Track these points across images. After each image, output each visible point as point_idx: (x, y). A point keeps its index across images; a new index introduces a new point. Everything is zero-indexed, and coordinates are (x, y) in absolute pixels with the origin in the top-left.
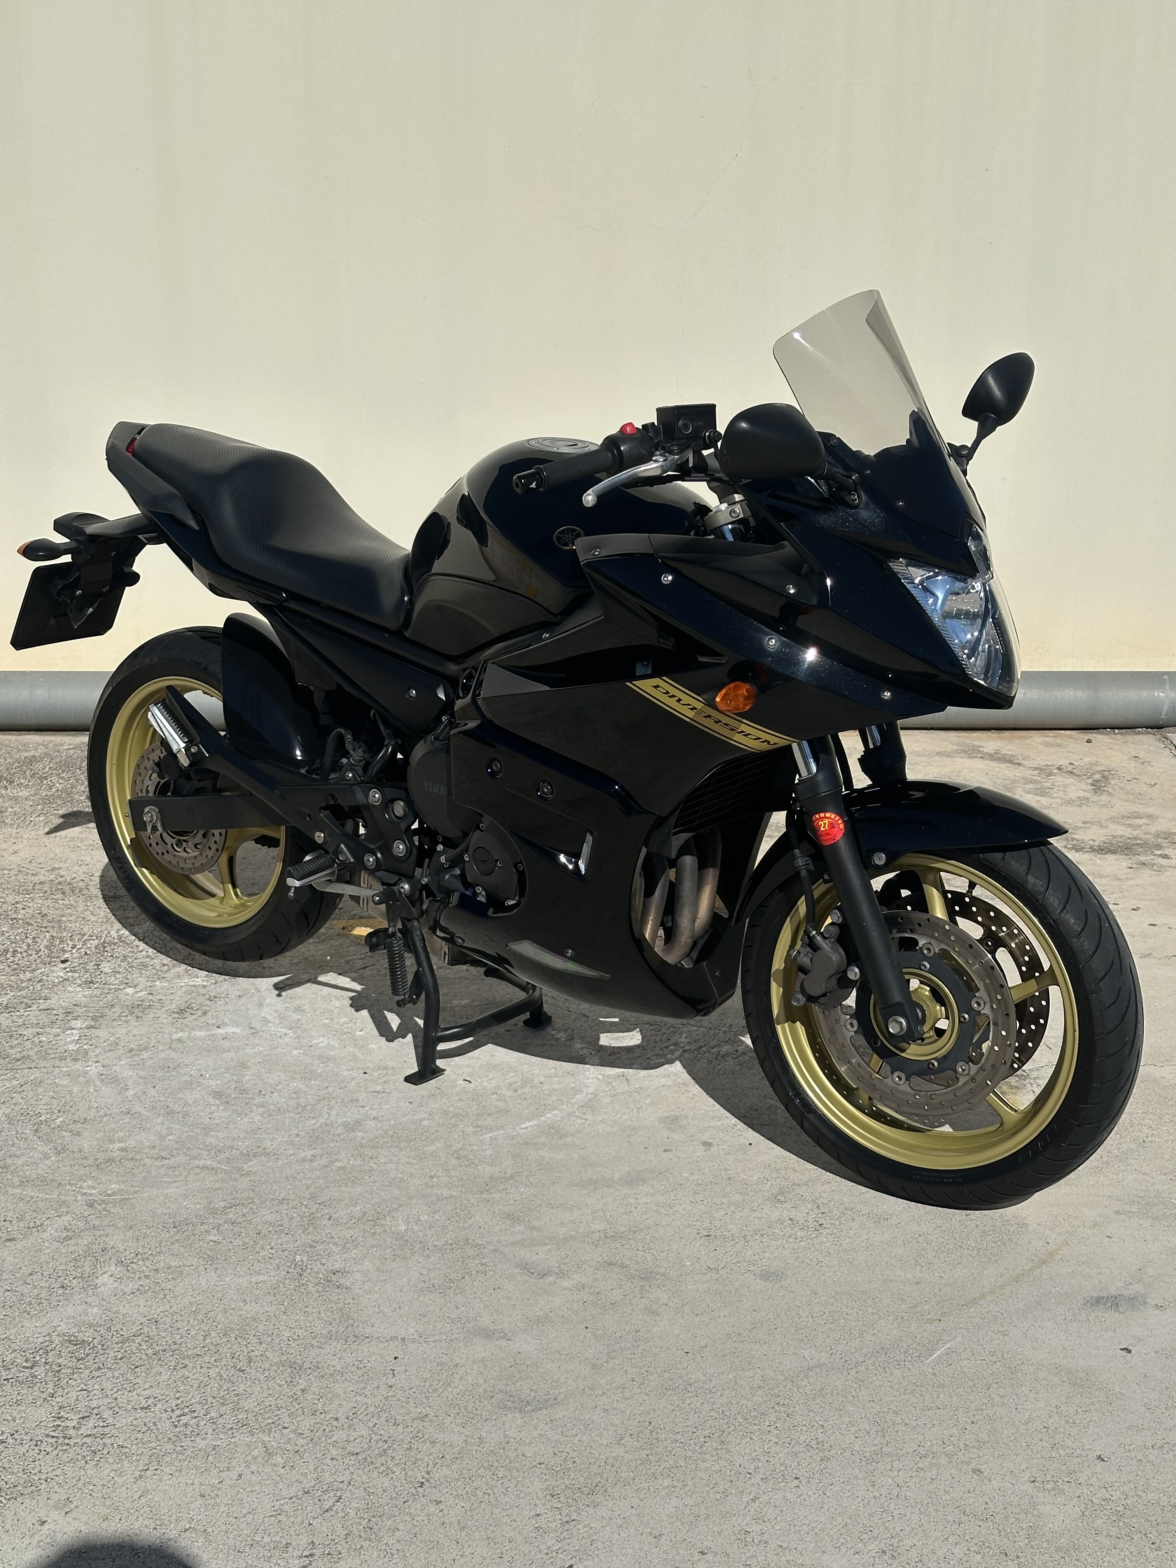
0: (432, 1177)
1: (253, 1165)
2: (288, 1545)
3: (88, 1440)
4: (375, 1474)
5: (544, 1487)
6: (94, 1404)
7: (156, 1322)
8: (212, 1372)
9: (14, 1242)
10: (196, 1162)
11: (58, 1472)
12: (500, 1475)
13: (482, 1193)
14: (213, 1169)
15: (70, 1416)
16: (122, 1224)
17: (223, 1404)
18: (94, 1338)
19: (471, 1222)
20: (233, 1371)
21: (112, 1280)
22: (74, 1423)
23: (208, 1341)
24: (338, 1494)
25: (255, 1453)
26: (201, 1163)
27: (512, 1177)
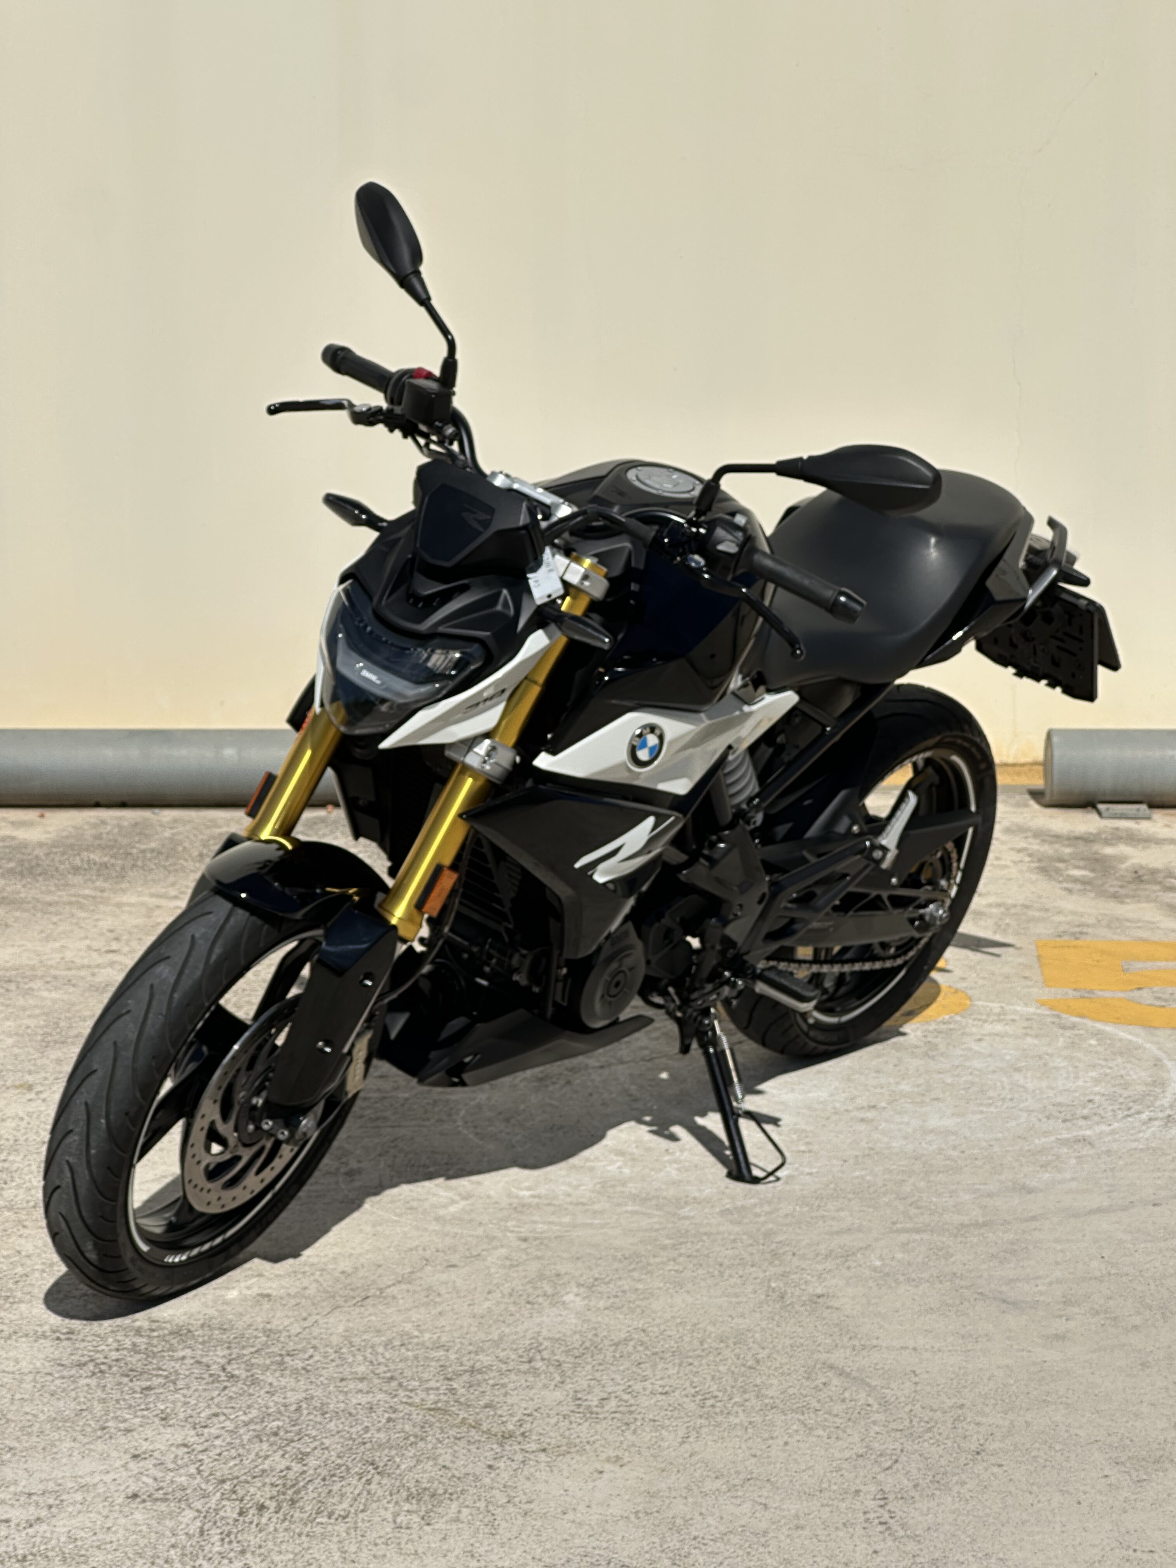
0: (894, 1223)
1: (686, 1211)
2: (857, 1492)
3: (617, 1415)
4: (926, 1444)
5: (1107, 1456)
6: (610, 1390)
7: (644, 1331)
8: (721, 1368)
9: (455, 1269)
10: (625, 1209)
11: (597, 1437)
12: (1057, 1448)
13: (956, 1237)
14: (644, 1214)
15: (589, 1397)
16: (566, 1255)
17: (745, 1392)
18: (583, 1342)
19: (953, 1259)
20: (743, 1369)
21: (578, 1299)
22: (596, 1403)
23: (706, 1346)
24: (894, 1457)
25: (795, 1427)
26: (629, 1208)
27: (985, 1224)
